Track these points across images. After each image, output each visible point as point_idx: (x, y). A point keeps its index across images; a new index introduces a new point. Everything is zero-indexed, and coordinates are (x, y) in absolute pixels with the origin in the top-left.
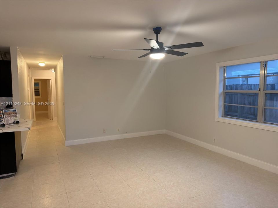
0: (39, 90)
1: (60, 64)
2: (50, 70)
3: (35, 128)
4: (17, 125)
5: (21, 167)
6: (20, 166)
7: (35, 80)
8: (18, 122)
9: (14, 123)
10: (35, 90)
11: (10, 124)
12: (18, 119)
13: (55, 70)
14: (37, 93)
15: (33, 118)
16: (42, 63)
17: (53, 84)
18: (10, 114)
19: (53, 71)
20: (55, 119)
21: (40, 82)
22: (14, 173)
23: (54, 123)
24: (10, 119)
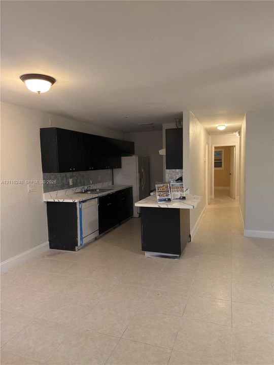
0: (221, 160)
1: (243, 124)
2: (234, 134)
3: (212, 206)
4: (184, 201)
5: (187, 250)
7: (215, 148)
8: (184, 198)
9: (180, 199)
10: (215, 160)
11: (176, 199)
12: (184, 194)
13: (240, 133)
14: (218, 164)
15: (211, 194)
16: (221, 126)
17: (236, 152)
18: (176, 188)
19: (238, 135)
20: (237, 197)
21: (223, 150)
22: (178, 255)
24: (176, 193)
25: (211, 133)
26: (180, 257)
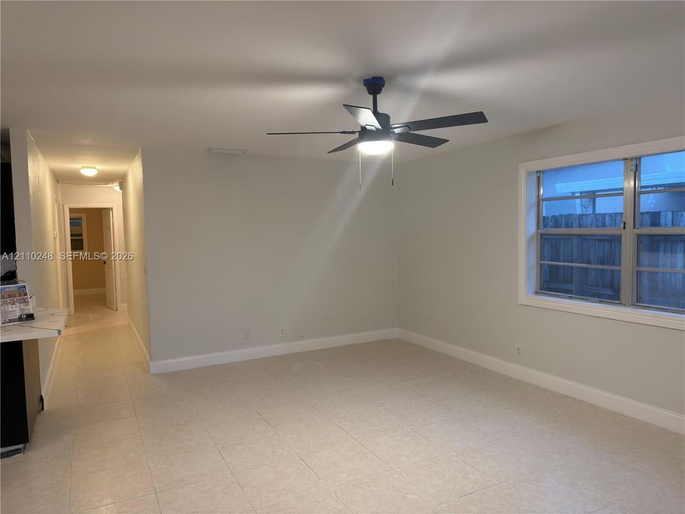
0: (81, 235)
1: (134, 171)
2: (109, 185)
3: (72, 330)
4: (29, 323)
5: (38, 428)
6: (36, 427)
7: (71, 210)
8: (30, 317)
9: (20, 319)
10: (71, 235)
11: (11, 321)
12: (30, 309)
13: (123, 185)
14: (77, 244)
15: (68, 306)
16: (89, 168)
17: (116, 220)
18: (9, 296)
19: (117, 188)
20: (122, 306)
21: (84, 216)
22: (21, 446)
23: (121, 318)
24: (10, 308)
25: (63, 180)
26: (25, 448)
